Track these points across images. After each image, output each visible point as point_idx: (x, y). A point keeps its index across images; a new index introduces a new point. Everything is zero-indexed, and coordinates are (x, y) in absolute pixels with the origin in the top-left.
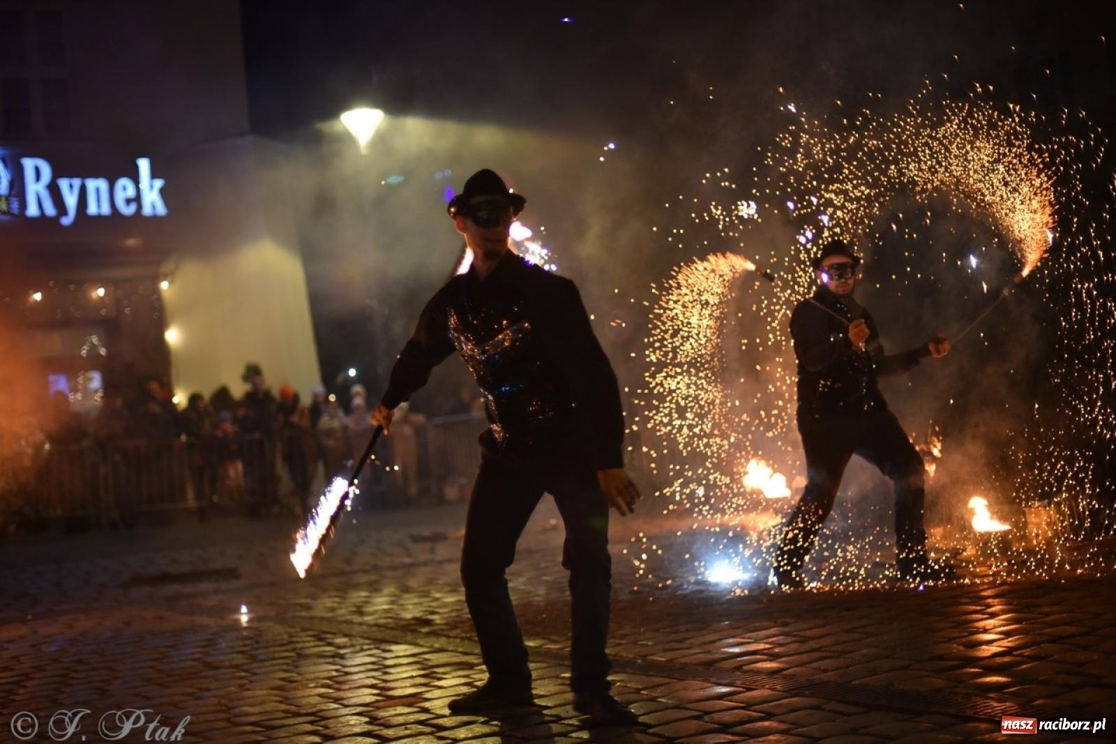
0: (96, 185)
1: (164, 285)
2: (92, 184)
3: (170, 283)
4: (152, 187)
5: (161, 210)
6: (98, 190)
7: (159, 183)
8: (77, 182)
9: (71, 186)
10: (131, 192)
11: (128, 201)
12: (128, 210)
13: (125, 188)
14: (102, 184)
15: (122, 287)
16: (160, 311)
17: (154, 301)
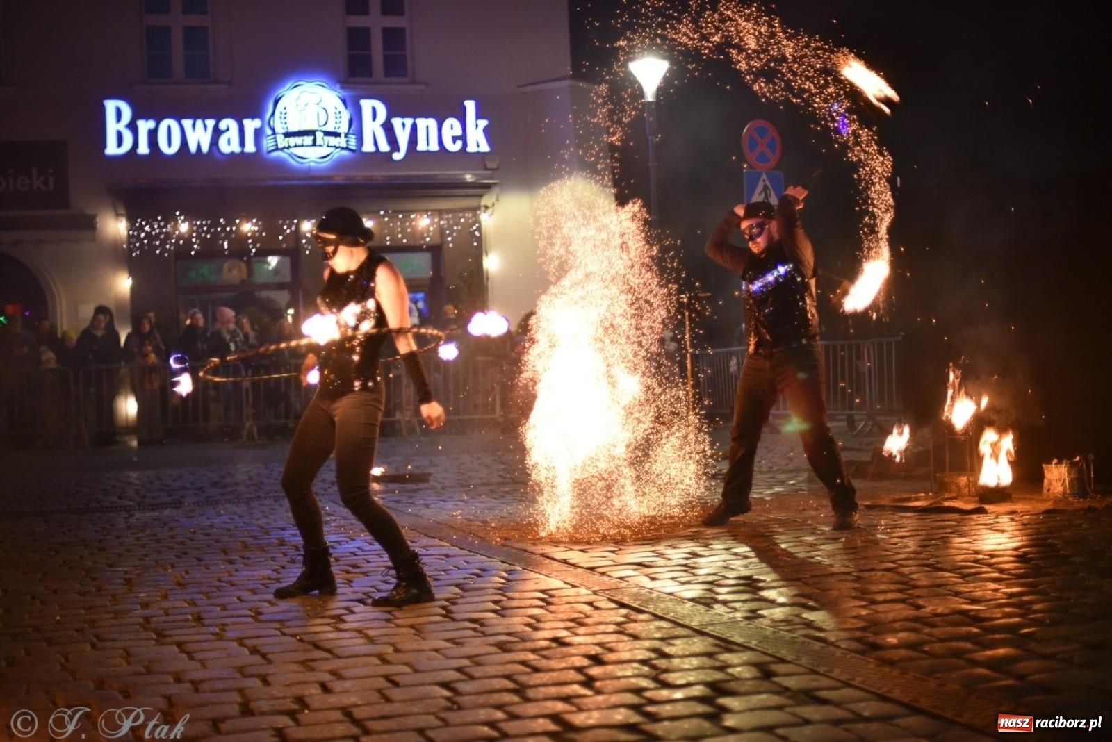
0: (426, 125)
1: (484, 217)
2: (422, 123)
3: (490, 216)
4: (477, 126)
5: (485, 148)
6: (427, 127)
7: (483, 123)
8: (409, 122)
9: (404, 125)
10: (458, 131)
11: (455, 139)
12: (455, 147)
13: (452, 126)
14: (432, 123)
15: (446, 217)
16: (479, 240)
17: (475, 230)
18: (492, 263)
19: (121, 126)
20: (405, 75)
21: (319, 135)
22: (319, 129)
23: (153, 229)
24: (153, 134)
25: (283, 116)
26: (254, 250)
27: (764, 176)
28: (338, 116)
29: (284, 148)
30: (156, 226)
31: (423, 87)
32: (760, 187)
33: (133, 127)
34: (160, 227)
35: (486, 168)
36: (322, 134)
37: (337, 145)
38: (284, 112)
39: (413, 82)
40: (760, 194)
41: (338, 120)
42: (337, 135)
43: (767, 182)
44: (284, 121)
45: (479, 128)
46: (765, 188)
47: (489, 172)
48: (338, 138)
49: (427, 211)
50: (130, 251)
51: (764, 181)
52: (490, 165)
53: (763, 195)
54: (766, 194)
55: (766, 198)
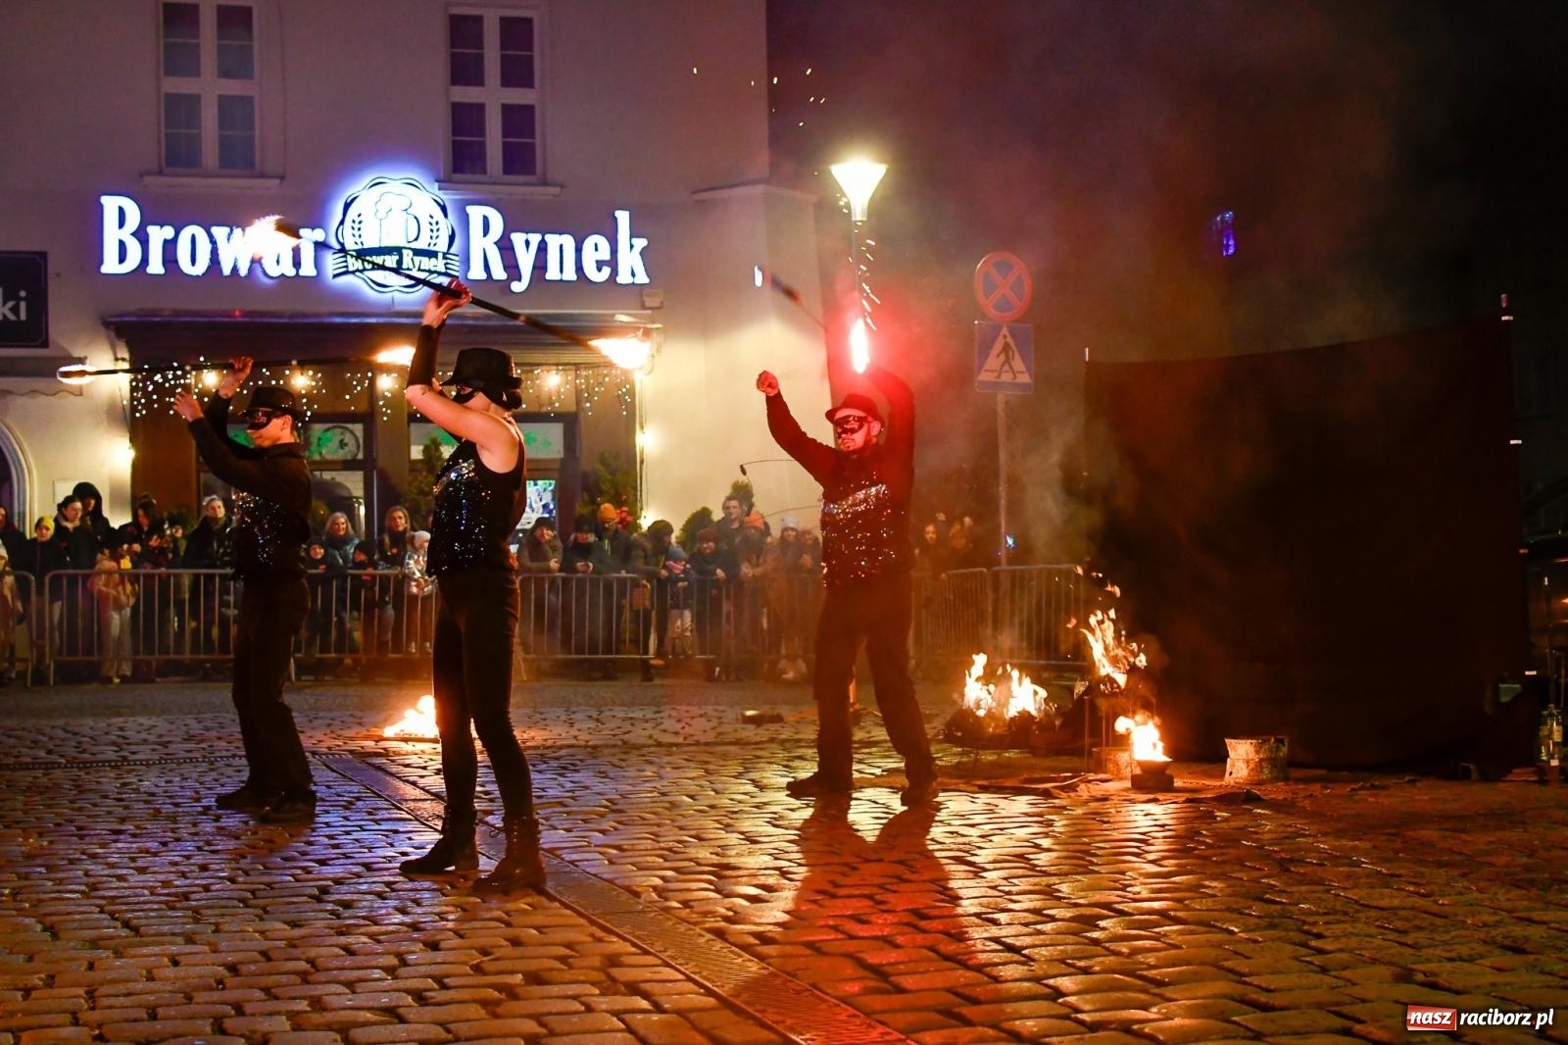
0: (559, 243)
1: (639, 376)
2: (553, 241)
3: (647, 374)
5: (642, 278)
6: (561, 246)
7: (640, 243)
8: (535, 238)
9: (527, 243)
11: (600, 265)
12: (600, 276)
13: (596, 248)
14: (568, 241)
15: (584, 373)
16: (631, 407)
17: (625, 394)
18: (648, 441)
19: (126, 234)
20: (533, 173)
21: (407, 255)
22: (408, 245)
23: (166, 379)
24: (170, 246)
25: (356, 226)
26: (309, 414)
27: (1005, 331)
28: (435, 228)
29: (358, 270)
30: (170, 376)
31: (556, 190)
32: (998, 346)
33: (141, 236)
34: (176, 378)
35: (645, 308)
36: (411, 253)
37: (433, 269)
38: (357, 220)
39: (544, 183)
40: (998, 356)
41: (435, 234)
42: (432, 254)
43: (1010, 340)
44: (357, 233)
45: (634, 249)
46: (1006, 348)
47: (649, 312)
48: (433, 260)
49: (557, 365)
50: (134, 409)
51: (1005, 337)
52: (649, 302)
53: (1002, 357)
54: (1007, 356)
55: (1007, 361)
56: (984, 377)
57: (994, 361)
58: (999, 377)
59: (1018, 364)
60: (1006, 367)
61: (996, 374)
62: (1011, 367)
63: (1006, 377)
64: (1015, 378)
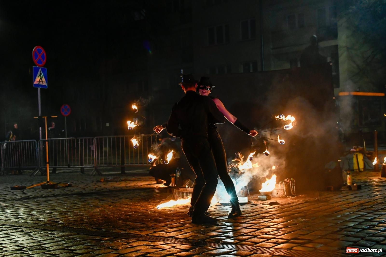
27: (40, 69)
40: (39, 77)
43: (41, 72)
46: (41, 74)
51: (40, 71)
53: (40, 78)
54: (41, 77)
55: (41, 78)
56: (35, 83)
57: (38, 79)
58: (39, 83)
59: (44, 79)
60: (41, 80)
61: (38, 82)
62: (42, 80)
63: (41, 83)
64: (43, 83)
